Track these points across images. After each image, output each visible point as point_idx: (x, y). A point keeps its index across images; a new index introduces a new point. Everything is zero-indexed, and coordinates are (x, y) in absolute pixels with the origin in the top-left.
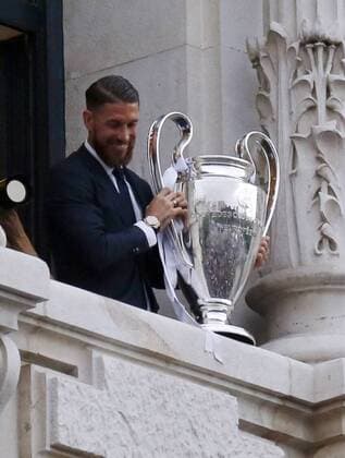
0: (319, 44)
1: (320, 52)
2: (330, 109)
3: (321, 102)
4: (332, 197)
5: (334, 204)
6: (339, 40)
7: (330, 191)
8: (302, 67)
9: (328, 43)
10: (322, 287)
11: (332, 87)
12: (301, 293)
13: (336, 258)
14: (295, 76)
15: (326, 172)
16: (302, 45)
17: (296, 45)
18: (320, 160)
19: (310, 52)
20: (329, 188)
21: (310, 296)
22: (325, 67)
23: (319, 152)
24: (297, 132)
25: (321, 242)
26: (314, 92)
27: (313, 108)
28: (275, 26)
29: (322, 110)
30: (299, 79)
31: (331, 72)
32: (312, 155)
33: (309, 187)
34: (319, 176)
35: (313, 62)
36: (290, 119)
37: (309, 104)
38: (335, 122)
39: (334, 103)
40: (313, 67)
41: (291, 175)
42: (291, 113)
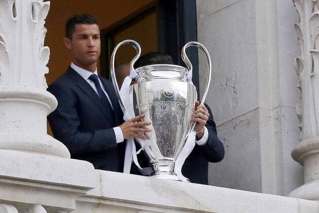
8: (317, 5)
14: (313, 11)
24: (315, 48)
30: (315, 13)
36: (311, 39)
41: (312, 76)
42: (311, 36)
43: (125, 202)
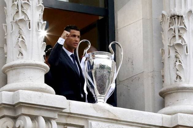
0: (175, 17)
1: (176, 19)
2: (180, 36)
3: (177, 34)
4: (180, 63)
5: (180, 66)
6: (182, 15)
7: (180, 61)
8: (171, 24)
9: (178, 16)
10: (177, 91)
11: (180, 30)
12: (171, 93)
13: (181, 82)
14: (170, 27)
15: (178, 56)
16: (171, 17)
17: (169, 18)
18: (176, 52)
19: (173, 19)
20: (179, 61)
21: (174, 94)
22: (178, 24)
23: (176, 50)
24: (170, 44)
25: (177, 77)
26: (175, 31)
27: (175, 36)
28: (164, 12)
29: (177, 37)
30: (170, 28)
31: (180, 25)
32: (174, 51)
33: (174, 60)
34: (176, 57)
35: (174, 22)
36: (168, 40)
37: (174, 35)
38: (181, 40)
39: (181, 34)
40: (174, 24)
41: (169, 57)
42: (169, 38)
43: (81, 115)
